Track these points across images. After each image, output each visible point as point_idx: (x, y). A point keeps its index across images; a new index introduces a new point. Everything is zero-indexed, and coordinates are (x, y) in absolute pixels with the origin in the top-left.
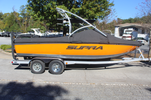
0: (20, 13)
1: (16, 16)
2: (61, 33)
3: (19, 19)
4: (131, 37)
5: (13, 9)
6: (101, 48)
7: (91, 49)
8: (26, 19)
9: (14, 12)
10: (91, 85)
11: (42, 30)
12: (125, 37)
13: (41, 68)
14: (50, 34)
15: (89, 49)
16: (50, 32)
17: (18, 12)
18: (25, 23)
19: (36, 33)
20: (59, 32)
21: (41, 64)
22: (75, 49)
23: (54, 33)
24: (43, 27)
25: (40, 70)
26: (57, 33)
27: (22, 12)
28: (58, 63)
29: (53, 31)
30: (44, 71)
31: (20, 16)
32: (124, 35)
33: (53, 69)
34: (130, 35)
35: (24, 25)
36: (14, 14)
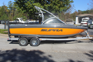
0: (8, 6)
1: (5, 9)
2: (37, 21)
3: (8, 11)
4: (87, 24)
5: (4, 4)
6: (62, 30)
7: (56, 31)
8: (13, 11)
9: (4, 6)
10: (55, 52)
11: (24, 19)
12: (82, 24)
13: (25, 42)
14: (29, 22)
15: (54, 31)
16: (30, 20)
17: (7, 6)
18: (12, 14)
19: (20, 21)
20: (36, 20)
21: (25, 40)
22: (46, 31)
23: (33, 21)
24: (25, 16)
25: (25, 44)
26: (35, 21)
27: (10, 6)
28: (35, 39)
29: (32, 20)
30: (27, 45)
31: (8, 8)
32: (82, 22)
33: (33, 43)
34: (86, 23)
35: (11, 15)
36: (4, 7)
